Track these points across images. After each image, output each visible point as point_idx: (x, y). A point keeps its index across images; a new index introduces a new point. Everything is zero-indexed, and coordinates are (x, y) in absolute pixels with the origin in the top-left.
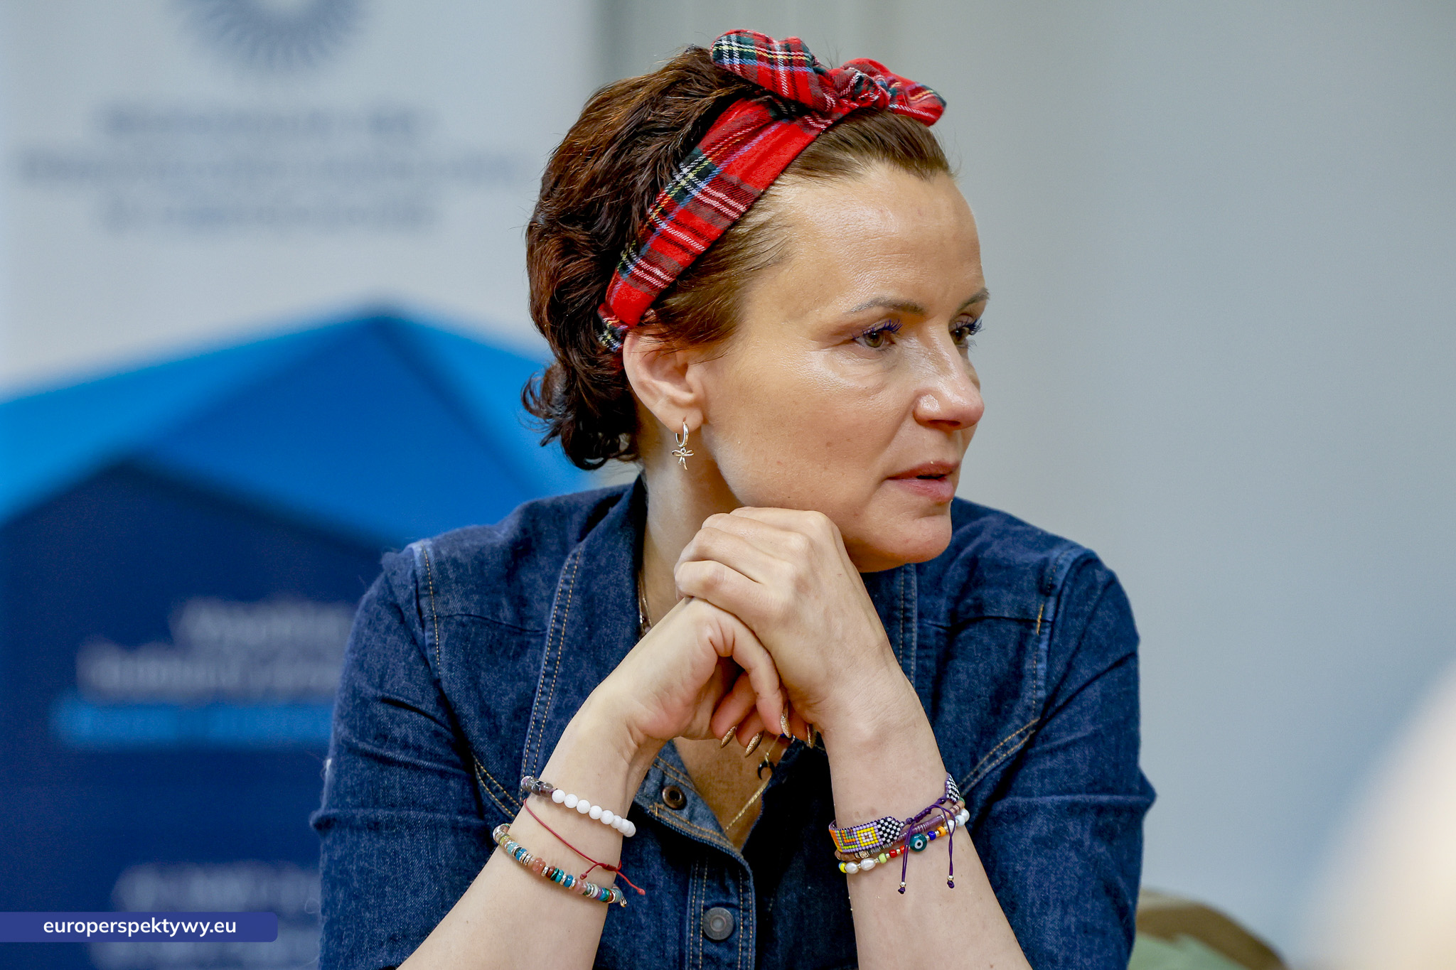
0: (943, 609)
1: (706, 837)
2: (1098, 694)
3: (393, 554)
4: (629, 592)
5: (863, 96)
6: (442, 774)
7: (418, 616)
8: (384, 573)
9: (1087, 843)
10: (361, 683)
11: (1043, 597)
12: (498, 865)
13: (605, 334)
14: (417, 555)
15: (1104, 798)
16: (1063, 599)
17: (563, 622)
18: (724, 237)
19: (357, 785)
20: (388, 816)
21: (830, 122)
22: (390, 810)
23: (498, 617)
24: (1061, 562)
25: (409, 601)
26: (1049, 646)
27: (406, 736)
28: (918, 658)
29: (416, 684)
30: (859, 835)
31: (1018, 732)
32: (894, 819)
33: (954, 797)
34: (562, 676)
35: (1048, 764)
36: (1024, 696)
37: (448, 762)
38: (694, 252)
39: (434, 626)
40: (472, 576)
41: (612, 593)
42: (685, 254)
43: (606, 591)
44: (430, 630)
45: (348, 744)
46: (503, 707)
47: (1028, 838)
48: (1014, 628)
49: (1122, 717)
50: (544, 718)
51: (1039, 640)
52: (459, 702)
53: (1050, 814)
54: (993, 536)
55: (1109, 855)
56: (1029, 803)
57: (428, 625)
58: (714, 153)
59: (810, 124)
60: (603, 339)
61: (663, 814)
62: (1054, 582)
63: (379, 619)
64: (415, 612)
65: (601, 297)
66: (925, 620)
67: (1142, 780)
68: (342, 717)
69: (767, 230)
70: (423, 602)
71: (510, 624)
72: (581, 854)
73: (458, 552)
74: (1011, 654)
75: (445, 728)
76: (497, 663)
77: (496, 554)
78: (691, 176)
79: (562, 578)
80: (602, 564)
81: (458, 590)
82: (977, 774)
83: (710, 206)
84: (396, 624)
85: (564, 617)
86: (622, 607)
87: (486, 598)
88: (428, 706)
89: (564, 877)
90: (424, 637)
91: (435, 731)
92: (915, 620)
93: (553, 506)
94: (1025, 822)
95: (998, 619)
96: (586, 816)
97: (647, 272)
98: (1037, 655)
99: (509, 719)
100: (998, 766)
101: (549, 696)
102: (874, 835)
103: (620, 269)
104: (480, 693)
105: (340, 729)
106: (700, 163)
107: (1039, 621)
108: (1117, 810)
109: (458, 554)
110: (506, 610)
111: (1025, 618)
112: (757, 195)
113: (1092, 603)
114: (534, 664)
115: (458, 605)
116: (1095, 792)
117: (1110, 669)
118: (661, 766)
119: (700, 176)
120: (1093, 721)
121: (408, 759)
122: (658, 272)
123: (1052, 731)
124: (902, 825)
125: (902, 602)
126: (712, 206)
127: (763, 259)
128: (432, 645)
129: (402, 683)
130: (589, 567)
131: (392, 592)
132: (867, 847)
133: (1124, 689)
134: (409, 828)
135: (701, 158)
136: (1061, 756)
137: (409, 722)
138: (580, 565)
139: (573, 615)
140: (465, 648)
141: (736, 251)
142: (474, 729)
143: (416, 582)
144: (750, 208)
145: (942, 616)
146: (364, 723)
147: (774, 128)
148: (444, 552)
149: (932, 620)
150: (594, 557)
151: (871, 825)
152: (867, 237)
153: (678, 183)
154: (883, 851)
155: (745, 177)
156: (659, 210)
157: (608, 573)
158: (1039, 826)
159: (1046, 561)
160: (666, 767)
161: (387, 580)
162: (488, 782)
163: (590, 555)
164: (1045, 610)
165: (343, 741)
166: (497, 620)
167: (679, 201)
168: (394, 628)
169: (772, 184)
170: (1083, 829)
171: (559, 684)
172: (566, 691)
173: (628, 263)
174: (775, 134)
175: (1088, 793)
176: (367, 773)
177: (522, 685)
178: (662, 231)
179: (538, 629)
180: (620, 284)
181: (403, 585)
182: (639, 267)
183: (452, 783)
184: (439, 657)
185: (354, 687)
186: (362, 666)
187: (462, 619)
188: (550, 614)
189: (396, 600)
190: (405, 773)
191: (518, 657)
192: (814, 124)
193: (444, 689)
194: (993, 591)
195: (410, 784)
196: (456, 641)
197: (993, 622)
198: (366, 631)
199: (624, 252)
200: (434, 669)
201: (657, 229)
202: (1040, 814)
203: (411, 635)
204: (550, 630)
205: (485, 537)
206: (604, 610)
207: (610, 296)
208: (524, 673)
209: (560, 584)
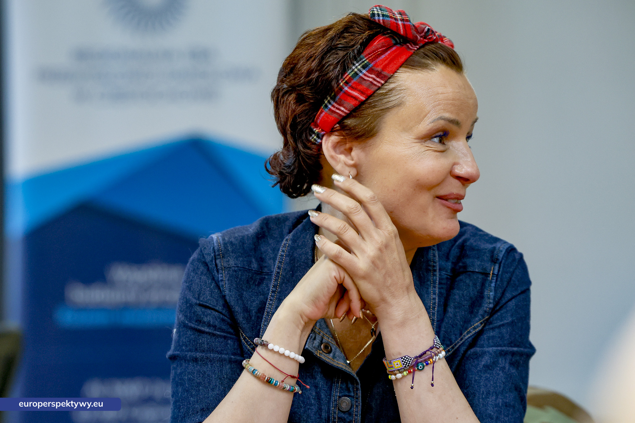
0: (450, 267)
1: (340, 366)
2: (514, 305)
3: (204, 239)
4: (310, 258)
5: (429, 37)
6: (225, 337)
7: (215, 267)
8: (200, 247)
9: (507, 368)
10: (190, 297)
11: (493, 264)
12: (245, 377)
13: (313, 136)
14: (215, 240)
15: (515, 349)
16: (502, 265)
17: (281, 269)
18: (374, 94)
19: (188, 342)
20: (201, 356)
21: (418, 47)
22: (202, 353)
23: (251, 267)
24: (501, 249)
25: (212, 261)
26: (495, 285)
27: (210, 321)
28: (439, 288)
29: (214, 298)
30: (394, 364)
31: (480, 322)
32: (409, 357)
34: (279, 292)
35: (491, 334)
36: (483, 306)
37: (223, 331)
38: (360, 100)
39: (223, 272)
40: (239, 249)
41: (303, 258)
42: (356, 101)
43: (301, 256)
44: (221, 274)
45: (184, 323)
46: (253, 307)
47: (481, 365)
48: (480, 276)
49: (523, 315)
50: (271, 311)
51: (491, 282)
52: (234, 305)
53: (491, 355)
54: (470, 235)
55: (517, 373)
56: (482, 350)
57: (220, 271)
58: (369, 58)
60: (313, 138)
61: (321, 355)
62: (498, 258)
63: (198, 268)
64: (214, 266)
66: (442, 272)
67: (530, 344)
68: (181, 311)
70: (218, 261)
71: (256, 270)
72: (281, 371)
73: (233, 238)
74: (478, 288)
75: (227, 317)
76: (250, 288)
77: (249, 239)
78: (359, 67)
79: (281, 249)
80: (299, 245)
81: (233, 256)
82: (462, 339)
83: (368, 81)
84: (205, 271)
85: (281, 267)
87: (245, 259)
88: (219, 308)
89: (274, 381)
90: (218, 277)
91: (222, 319)
92: (438, 271)
93: (276, 218)
94: (480, 359)
95: (473, 272)
96: (283, 355)
97: (337, 109)
98: (490, 289)
99: (256, 313)
100: (471, 336)
102: (400, 363)
103: (323, 107)
104: (243, 301)
105: (180, 316)
106: (363, 62)
107: (491, 274)
108: (521, 354)
109: (233, 240)
110: (254, 264)
111: (485, 272)
112: (389, 77)
113: (513, 267)
114: (267, 287)
115: (233, 263)
116: (511, 347)
117: (520, 294)
118: (321, 334)
119: (364, 67)
120: (512, 316)
121: (210, 331)
122: (342, 109)
123: (493, 320)
124: (413, 359)
125: (432, 263)
128: (222, 280)
129: (208, 297)
130: (293, 245)
131: (204, 257)
132: (398, 369)
134: (211, 361)
135: (364, 60)
136: (497, 330)
137: (211, 315)
138: (290, 245)
139: (285, 266)
140: (236, 282)
141: (380, 100)
142: (240, 318)
143: (215, 252)
144: (386, 82)
145: (449, 271)
146: (191, 315)
147: (394, 48)
148: (226, 239)
149: (445, 272)
150: (296, 241)
151: (399, 359)
153: (353, 70)
154: (405, 370)
155: (384, 69)
156: (344, 81)
157: (302, 249)
158: (486, 360)
159: (494, 248)
160: (324, 335)
161: (201, 251)
162: (246, 341)
163: (294, 241)
164: (494, 269)
165: (182, 322)
166: (250, 268)
167: (354, 78)
168: (204, 273)
169: (396, 72)
170: (506, 362)
171: (278, 296)
172: (281, 299)
173: (328, 104)
174: (395, 51)
175: (508, 347)
176: (192, 336)
177: (262, 297)
178: (345, 91)
179: (269, 272)
180: (324, 113)
181: (209, 254)
182: (333, 106)
183: (229, 342)
184: (225, 286)
185: (186, 298)
186: (190, 289)
187: (235, 269)
188: (275, 265)
189: (206, 260)
190: (209, 337)
191: (260, 285)
192: (411, 48)
193: (227, 300)
194: (471, 260)
195: (211, 342)
196: (232, 279)
197: (471, 273)
198: (192, 274)
199: (326, 100)
200: (223, 291)
201: (343, 90)
202: (487, 355)
203: (212, 276)
204: (275, 272)
205: (244, 231)
206: (300, 264)
207: (318, 119)
208: (263, 292)
209: (280, 252)
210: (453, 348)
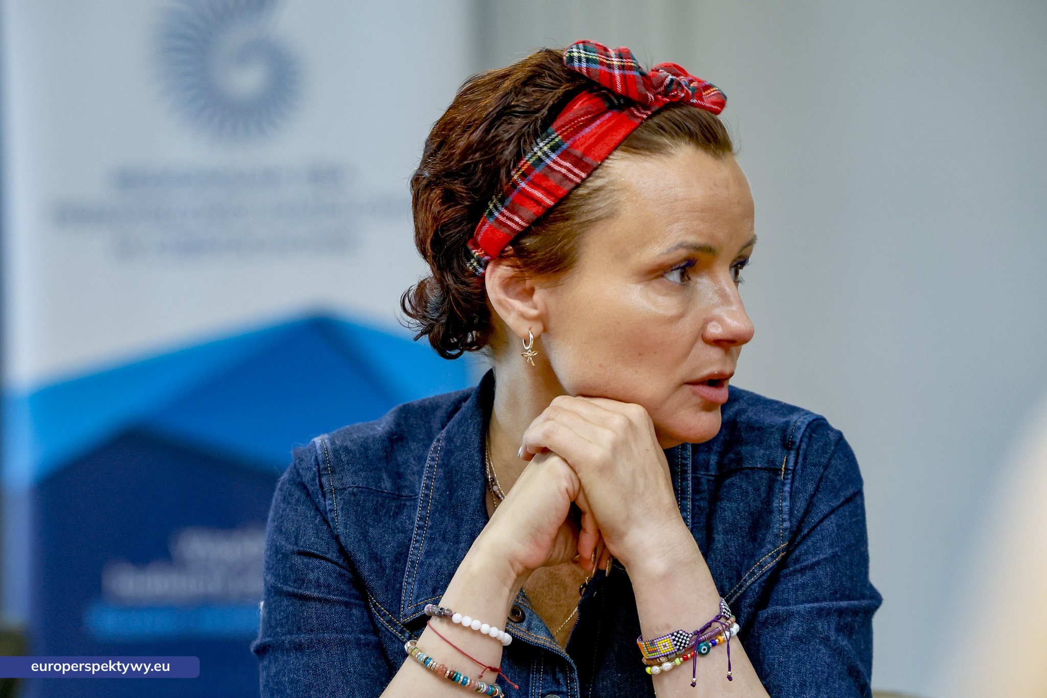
0: (712, 462)
1: (541, 642)
2: (834, 525)
3: (300, 447)
4: (478, 464)
5: (673, 94)
6: (346, 604)
7: (320, 489)
8: (294, 462)
9: (833, 638)
10: (281, 543)
11: (785, 451)
13: (472, 262)
14: (318, 445)
15: (844, 604)
16: (801, 452)
17: (431, 489)
18: (568, 196)
19: (284, 618)
20: (309, 639)
21: (649, 113)
22: (310, 634)
23: (380, 487)
24: (799, 424)
25: (313, 479)
26: (791, 488)
27: (319, 578)
28: (693, 500)
29: (323, 540)
30: (659, 645)
31: (770, 554)
32: (684, 632)
33: (727, 614)
34: (431, 528)
35: (800, 580)
36: (773, 527)
37: (350, 596)
38: (545, 205)
39: (333, 496)
40: (359, 458)
41: (466, 465)
42: (538, 207)
43: (461, 464)
44: (330, 499)
45: (275, 588)
46: (387, 553)
47: (788, 636)
48: (765, 475)
49: (853, 542)
50: (417, 559)
51: (783, 484)
52: (353, 551)
53: (804, 618)
56: (786, 610)
57: (328, 496)
58: (563, 132)
59: (635, 114)
60: (470, 266)
62: (794, 440)
63: (291, 495)
64: (318, 486)
65: (471, 234)
66: (698, 472)
67: (871, 588)
68: (269, 569)
69: (602, 193)
70: (324, 480)
71: (389, 492)
72: (474, 660)
73: (349, 442)
74: (763, 496)
75: (347, 570)
76: (381, 521)
77: (376, 443)
78: (545, 149)
79: (430, 457)
80: (458, 445)
81: (350, 469)
82: (741, 587)
83: (559, 172)
84: (303, 497)
85: (432, 485)
86: (473, 474)
87: (371, 474)
88: (333, 555)
89: (462, 678)
90: (325, 505)
91: (339, 573)
92: (690, 471)
93: (420, 406)
94: (785, 625)
95: (752, 469)
96: (478, 632)
97: (509, 218)
98: (782, 496)
99: (393, 563)
100: (756, 580)
101: (421, 543)
102: (670, 644)
103: (487, 215)
104: (369, 543)
105: (268, 578)
106: (553, 139)
107: (783, 469)
108: (855, 612)
109: (349, 444)
110: (386, 482)
111: (773, 467)
112: (595, 166)
113: (827, 456)
114: (409, 520)
115: (350, 480)
116: (837, 600)
117: (843, 504)
119: (553, 149)
120: (831, 545)
121: (321, 595)
122: (517, 219)
123: (801, 555)
124: (690, 636)
125: (680, 459)
126: (561, 172)
127: (597, 214)
128: (331, 511)
129: (311, 539)
130: (449, 447)
131: (299, 474)
132: (666, 654)
133: (853, 520)
134: (325, 646)
135: (553, 136)
136: (809, 574)
137: (319, 567)
138: (442, 447)
139: (438, 483)
140: (356, 511)
141: (578, 206)
142: (366, 570)
143: (318, 465)
144: (589, 175)
145: (711, 468)
146: (286, 571)
147: (608, 115)
148: (338, 443)
149: (704, 471)
150: (452, 440)
151: (668, 636)
152: (676, 200)
153: (536, 153)
154: (678, 656)
155: (587, 151)
156: (520, 173)
157: (462, 451)
158: (795, 627)
159: (788, 423)
161: (296, 466)
162: (377, 609)
163: (449, 439)
164: (788, 460)
165: (271, 587)
166: (379, 490)
167: (536, 167)
168: (302, 500)
169: (607, 158)
170: (829, 628)
171: (429, 534)
172: (434, 539)
173: (494, 210)
174: (609, 120)
175: (831, 600)
176: (291, 608)
177: (401, 536)
178: (521, 189)
179: (412, 495)
180: (487, 226)
181: (308, 468)
182: (502, 214)
183: (354, 611)
184: (337, 519)
185: (276, 545)
186: (281, 530)
187: (353, 490)
188: (420, 483)
189: (302, 480)
190: (319, 606)
191: (397, 516)
192: (638, 114)
193: (342, 542)
194: (749, 448)
195: (323, 614)
196: (349, 506)
197: (749, 471)
198: (282, 505)
199: (491, 202)
200: (335, 528)
201: (518, 187)
202: (795, 618)
203: (316, 504)
204: (420, 495)
205: (368, 430)
206: (460, 478)
207: (479, 234)
208: (402, 527)
209: (428, 461)
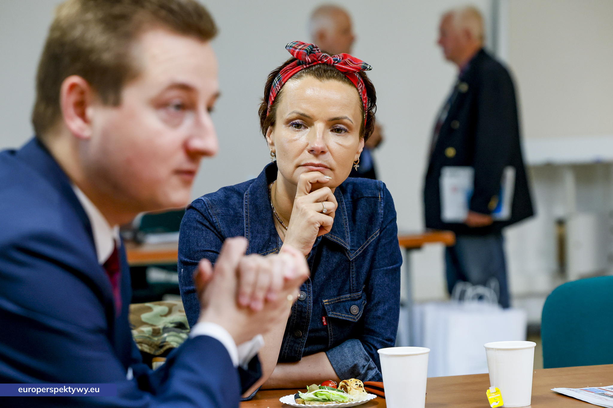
0: (349, 196)
11: (379, 191)
25: (205, 211)
26: (384, 205)
28: (347, 211)
39: (215, 217)
40: (220, 203)
43: (262, 204)
48: (372, 199)
51: (380, 203)
62: (381, 187)
64: (208, 214)
70: (209, 211)
71: (233, 215)
74: (373, 207)
76: (234, 225)
78: (277, 80)
79: (245, 201)
80: (257, 197)
81: (218, 207)
85: (248, 212)
87: (225, 209)
90: (213, 220)
92: (344, 201)
95: (367, 197)
98: (381, 208)
101: (249, 233)
106: (279, 76)
107: (379, 197)
110: (231, 211)
111: (376, 196)
115: (220, 211)
125: (340, 197)
126: (277, 88)
128: (216, 222)
138: (250, 197)
139: (251, 211)
140: (225, 222)
143: (206, 205)
144: (281, 88)
145: (349, 198)
150: (253, 195)
153: (274, 82)
159: (376, 182)
164: (381, 194)
166: (230, 214)
169: (286, 81)
171: (251, 230)
172: (253, 232)
177: (241, 231)
179: (241, 216)
184: (219, 225)
187: (222, 214)
191: (238, 224)
194: (364, 191)
196: (223, 220)
204: (244, 216)
206: (262, 209)
208: (241, 228)
210: (362, 248)
